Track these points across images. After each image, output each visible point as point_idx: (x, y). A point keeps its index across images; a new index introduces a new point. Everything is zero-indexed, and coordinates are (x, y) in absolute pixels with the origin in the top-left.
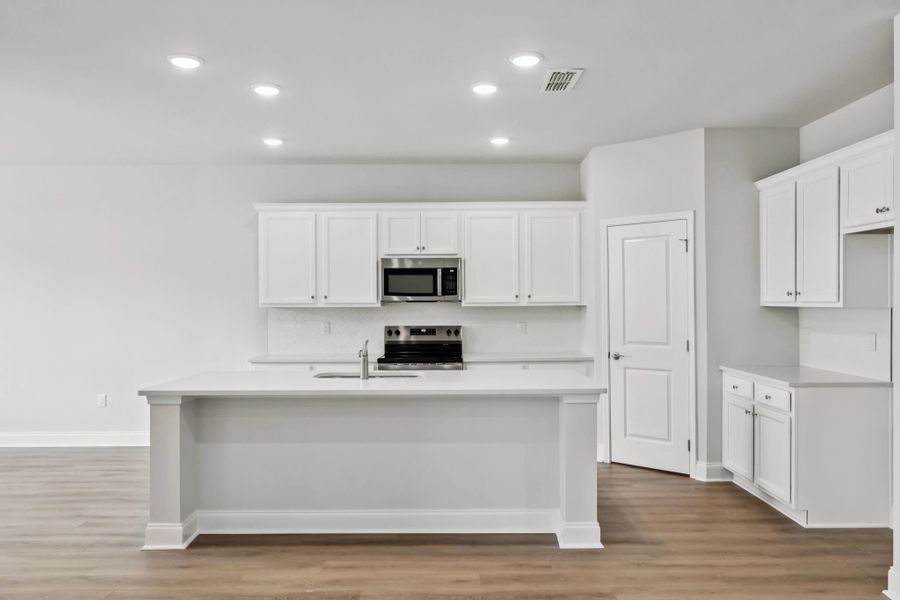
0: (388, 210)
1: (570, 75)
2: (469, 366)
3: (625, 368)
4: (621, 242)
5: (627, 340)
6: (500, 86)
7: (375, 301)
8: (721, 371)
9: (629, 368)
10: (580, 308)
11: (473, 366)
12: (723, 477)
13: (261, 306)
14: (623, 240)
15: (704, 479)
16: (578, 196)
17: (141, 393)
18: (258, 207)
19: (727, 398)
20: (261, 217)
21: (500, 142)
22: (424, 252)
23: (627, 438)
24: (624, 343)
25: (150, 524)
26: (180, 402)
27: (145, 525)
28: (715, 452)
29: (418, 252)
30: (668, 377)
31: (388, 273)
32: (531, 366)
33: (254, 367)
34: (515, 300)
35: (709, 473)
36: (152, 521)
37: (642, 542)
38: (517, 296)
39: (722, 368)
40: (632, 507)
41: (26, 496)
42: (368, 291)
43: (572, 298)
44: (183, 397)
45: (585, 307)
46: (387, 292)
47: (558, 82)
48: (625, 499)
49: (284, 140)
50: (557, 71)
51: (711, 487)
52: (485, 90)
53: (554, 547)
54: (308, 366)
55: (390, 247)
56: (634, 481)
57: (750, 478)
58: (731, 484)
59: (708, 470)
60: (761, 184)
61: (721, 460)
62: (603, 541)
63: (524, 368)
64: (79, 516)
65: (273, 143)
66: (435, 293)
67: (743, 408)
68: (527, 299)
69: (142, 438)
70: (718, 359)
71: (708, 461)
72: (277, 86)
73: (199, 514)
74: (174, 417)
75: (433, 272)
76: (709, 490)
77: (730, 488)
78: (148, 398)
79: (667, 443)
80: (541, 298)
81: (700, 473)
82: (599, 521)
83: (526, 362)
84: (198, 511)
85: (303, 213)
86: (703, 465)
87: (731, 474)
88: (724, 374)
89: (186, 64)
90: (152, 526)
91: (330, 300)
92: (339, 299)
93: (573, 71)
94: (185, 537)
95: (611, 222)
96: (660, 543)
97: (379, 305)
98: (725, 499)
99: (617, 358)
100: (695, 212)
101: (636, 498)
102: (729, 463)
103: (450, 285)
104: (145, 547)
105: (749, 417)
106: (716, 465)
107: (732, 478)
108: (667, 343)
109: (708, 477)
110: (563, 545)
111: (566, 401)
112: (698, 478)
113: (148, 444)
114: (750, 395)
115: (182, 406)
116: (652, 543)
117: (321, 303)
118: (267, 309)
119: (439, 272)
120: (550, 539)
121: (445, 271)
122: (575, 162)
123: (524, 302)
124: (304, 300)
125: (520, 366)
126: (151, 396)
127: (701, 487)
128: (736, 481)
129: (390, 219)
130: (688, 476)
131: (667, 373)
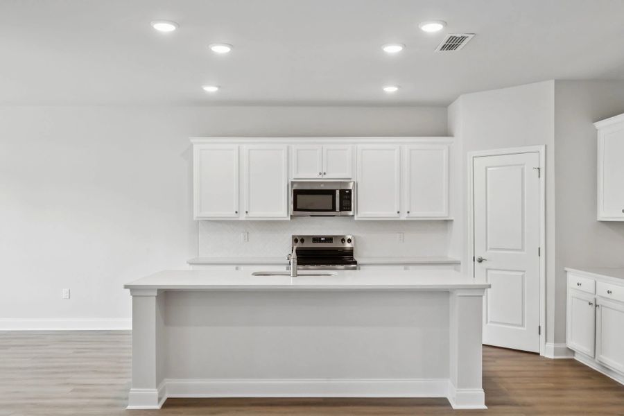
0: (296, 143)
1: (463, 38)
2: (361, 267)
3: (487, 270)
4: (484, 170)
5: (489, 247)
6: (405, 46)
7: (286, 215)
8: (566, 271)
9: (490, 269)
10: (447, 222)
11: (365, 267)
12: (566, 354)
13: (195, 219)
14: (486, 168)
15: (552, 357)
16: (447, 133)
17: (126, 287)
18: (194, 140)
19: (570, 293)
20: (195, 148)
21: (391, 90)
22: (325, 177)
23: (488, 324)
24: (486, 250)
25: (132, 389)
26: (156, 294)
27: (129, 390)
28: (560, 336)
29: (320, 177)
30: (523, 276)
31: (297, 193)
32: (411, 267)
33: (191, 268)
34: (397, 215)
35: (556, 351)
36: (134, 387)
37: (516, 405)
38: (398, 212)
39: (566, 269)
40: (500, 377)
41: (20, 368)
42: (281, 207)
43: (441, 214)
44: (159, 290)
45: (452, 220)
46: (295, 209)
47: (452, 44)
48: (493, 372)
49: (219, 87)
50: (453, 35)
51: (557, 363)
52: (393, 49)
53: (448, 408)
54: (234, 267)
55: (297, 173)
56: (497, 358)
57: (592, 355)
58: (573, 360)
59: (555, 349)
60: (599, 125)
61: (565, 342)
62: (487, 404)
63: (405, 269)
64: (68, 384)
65: (211, 89)
66: (334, 209)
67: (587, 301)
68: (406, 215)
69: (126, 324)
70: (564, 262)
71: (555, 343)
72: (230, 45)
73: (168, 382)
74: (151, 305)
75: (332, 192)
76: (555, 365)
77: (573, 364)
78: (131, 291)
79: (522, 329)
80: (418, 214)
81: (548, 351)
82: (483, 388)
83: (407, 264)
84: (166, 380)
85: (230, 146)
86: (551, 345)
87: (573, 352)
88: (568, 273)
89: (164, 28)
90: (134, 391)
91: (250, 214)
92: (258, 214)
93: (466, 35)
94: (160, 399)
95: (476, 153)
96: (529, 405)
97: (289, 219)
98: (568, 372)
99: (480, 261)
100: (546, 146)
101: (502, 371)
102: (571, 344)
103: (345, 203)
104: (129, 407)
105: (592, 308)
106: (562, 346)
107: (574, 356)
108: (522, 250)
109: (555, 355)
110: (455, 406)
111: (459, 294)
112: (547, 356)
113: (131, 329)
114: (593, 291)
115: (157, 297)
116: (524, 405)
117: (243, 217)
118: (198, 221)
119: (338, 193)
120: (443, 402)
121: (342, 192)
122: (443, 106)
123: (404, 217)
124: (229, 214)
125: (402, 267)
126: (133, 289)
127: (550, 362)
128: (577, 358)
129: (298, 150)
130: (538, 354)
131: (521, 274)
